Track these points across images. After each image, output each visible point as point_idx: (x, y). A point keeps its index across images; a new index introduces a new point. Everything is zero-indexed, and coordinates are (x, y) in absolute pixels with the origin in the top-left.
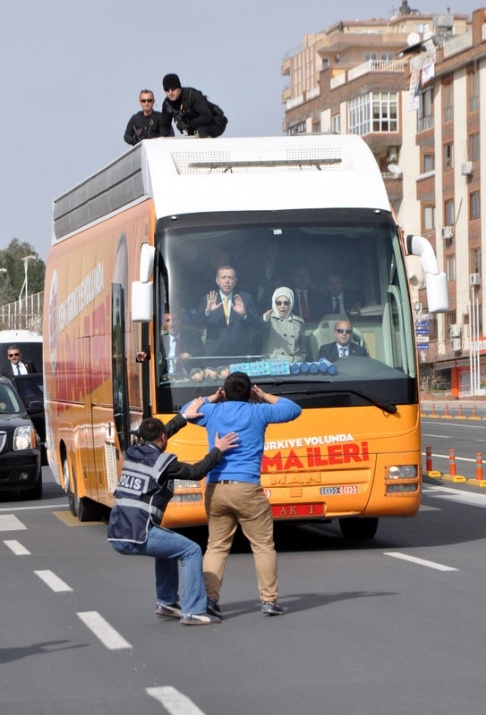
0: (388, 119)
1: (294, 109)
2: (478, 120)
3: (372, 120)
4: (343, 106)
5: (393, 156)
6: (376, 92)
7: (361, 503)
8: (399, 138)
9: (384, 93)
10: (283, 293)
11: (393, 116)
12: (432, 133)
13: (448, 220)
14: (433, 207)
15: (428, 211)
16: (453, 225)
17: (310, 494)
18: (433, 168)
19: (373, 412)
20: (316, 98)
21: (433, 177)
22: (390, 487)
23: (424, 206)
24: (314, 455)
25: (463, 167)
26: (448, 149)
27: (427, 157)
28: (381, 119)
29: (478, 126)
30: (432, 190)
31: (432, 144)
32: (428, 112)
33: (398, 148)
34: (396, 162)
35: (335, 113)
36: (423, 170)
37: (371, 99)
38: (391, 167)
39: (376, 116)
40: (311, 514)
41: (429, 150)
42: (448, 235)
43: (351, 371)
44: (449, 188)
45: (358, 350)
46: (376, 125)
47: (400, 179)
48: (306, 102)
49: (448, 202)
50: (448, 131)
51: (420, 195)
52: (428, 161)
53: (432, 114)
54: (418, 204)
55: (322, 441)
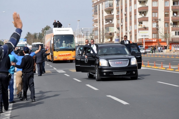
0: (111, 5)
1: (95, 3)
2: (127, 5)
3: (109, 5)
4: (104, 3)
5: (112, 11)
6: (109, 1)
7: (70, 59)
8: (113, 8)
9: (111, 1)
10: (64, 41)
11: (112, 4)
12: (119, 7)
13: (122, 22)
14: (119, 20)
15: (118, 20)
16: (122, 23)
17: (66, 58)
18: (119, 13)
19: (71, 51)
20: (99, 1)
21: (119, 15)
22: (73, 58)
23: (117, 20)
24: (66, 55)
25: (124, 13)
26: (122, 10)
27: (118, 11)
28: (110, 5)
29: (127, 6)
30: (119, 17)
31: (119, 9)
32: (118, 4)
33: (113, 10)
34: (113, 12)
35: (102, 4)
36: (117, 13)
37: (108, 2)
38: (112, 13)
39: (109, 4)
40: (66, 60)
41: (118, 10)
42: (122, 24)
43: (70, 48)
44: (122, 16)
45: (71, 46)
46: (109, 6)
47: (113, 15)
48: (97, 2)
49: (122, 19)
50: (122, 7)
51: (117, 18)
52: (118, 12)
53: (119, 4)
54: (116, 19)
55: (67, 54)
